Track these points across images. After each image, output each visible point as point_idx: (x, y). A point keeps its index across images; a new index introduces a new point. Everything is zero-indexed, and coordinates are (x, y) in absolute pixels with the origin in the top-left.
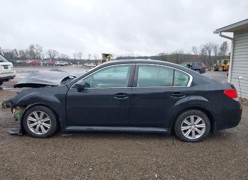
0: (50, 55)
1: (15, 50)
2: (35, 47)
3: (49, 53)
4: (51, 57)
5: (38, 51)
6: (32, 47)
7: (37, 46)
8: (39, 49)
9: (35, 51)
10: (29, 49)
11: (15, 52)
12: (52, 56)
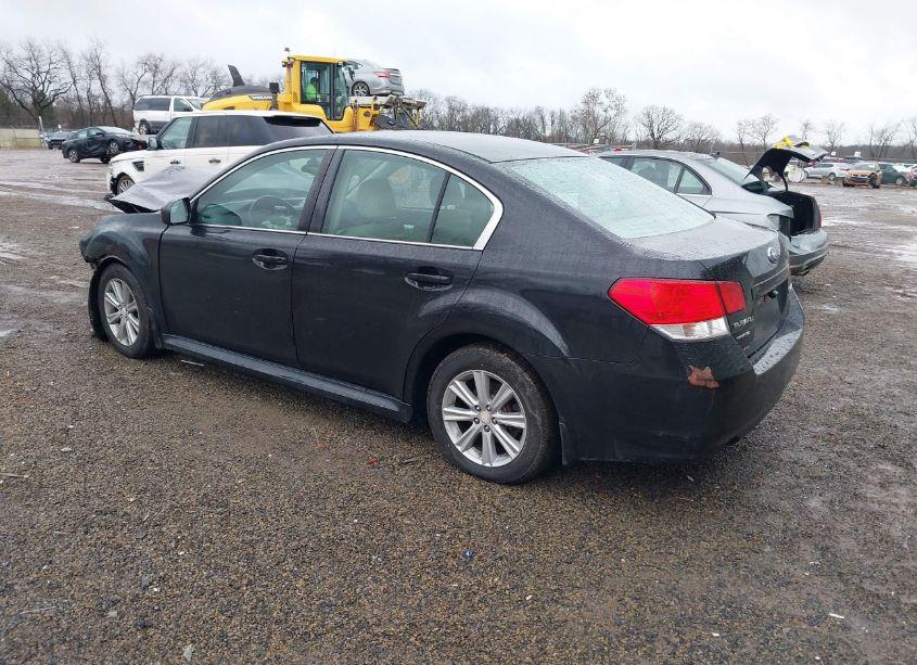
0: (651, 126)
1: (539, 111)
2: (602, 98)
3: (646, 121)
4: (653, 135)
5: (612, 113)
6: (592, 98)
7: (609, 93)
8: (613, 105)
9: (598, 110)
10: (582, 106)
11: (537, 118)
12: (655, 131)
